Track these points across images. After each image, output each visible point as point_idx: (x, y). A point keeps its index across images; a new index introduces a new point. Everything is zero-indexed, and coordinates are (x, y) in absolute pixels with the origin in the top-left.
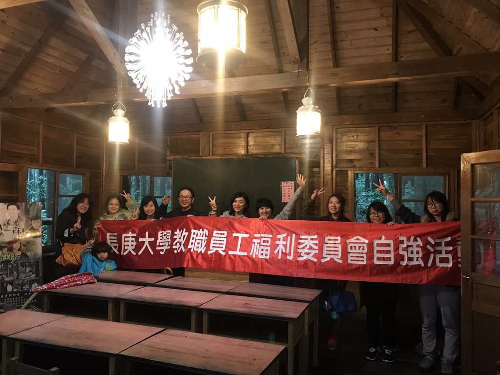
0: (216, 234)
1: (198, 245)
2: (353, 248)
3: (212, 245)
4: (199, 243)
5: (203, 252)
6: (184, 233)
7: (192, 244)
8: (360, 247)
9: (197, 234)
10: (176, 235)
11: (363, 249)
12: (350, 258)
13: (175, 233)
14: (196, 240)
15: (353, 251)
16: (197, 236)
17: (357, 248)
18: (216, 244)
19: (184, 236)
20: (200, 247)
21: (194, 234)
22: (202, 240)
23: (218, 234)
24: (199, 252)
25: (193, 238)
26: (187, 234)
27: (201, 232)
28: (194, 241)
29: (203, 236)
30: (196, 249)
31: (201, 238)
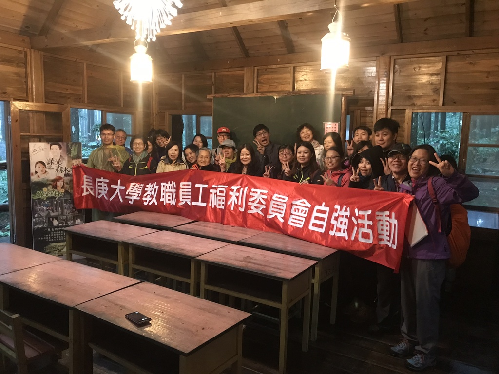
0: (183, 185)
1: (169, 198)
2: (297, 211)
3: (181, 197)
4: (169, 196)
5: (174, 204)
6: (155, 187)
7: (163, 197)
8: (302, 211)
9: (166, 186)
10: (147, 188)
11: (305, 213)
12: (291, 220)
13: (147, 186)
14: (166, 192)
15: (296, 213)
16: (166, 188)
17: (300, 211)
18: (185, 195)
19: (156, 189)
20: (171, 200)
21: (164, 186)
22: (172, 192)
23: (185, 185)
24: (171, 204)
25: (164, 191)
26: (157, 187)
27: (169, 184)
28: (164, 194)
29: (172, 189)
30: (168, 202)
31: (170, 190)
